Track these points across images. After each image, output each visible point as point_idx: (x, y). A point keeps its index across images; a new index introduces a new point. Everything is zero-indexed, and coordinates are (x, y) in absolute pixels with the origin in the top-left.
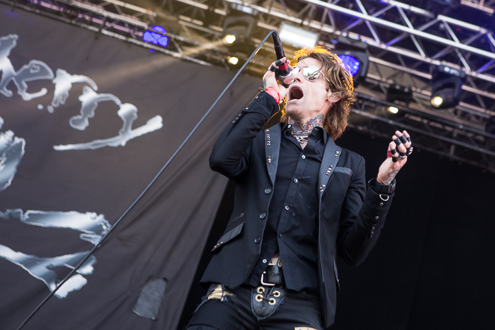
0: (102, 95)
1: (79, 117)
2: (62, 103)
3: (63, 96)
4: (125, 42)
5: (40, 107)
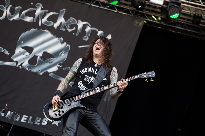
0: (92, 28)
1: (86, 36)
2: (80, 32)
3: (80, 29)
4: (99, 8)
5: (74, 34)
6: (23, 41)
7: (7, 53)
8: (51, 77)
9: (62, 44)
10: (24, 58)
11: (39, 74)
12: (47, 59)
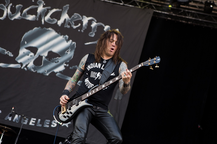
0: (98, 23)
1: (92, 32)
2: (86, 28)
3: (86, 25)
5: (79, 30)
6: (27, 42)
7: (11, 55)
8: (58, 77)
9: (67, 42)
10: (28, 59)
11: (45, 75)
12: (53, 59)
